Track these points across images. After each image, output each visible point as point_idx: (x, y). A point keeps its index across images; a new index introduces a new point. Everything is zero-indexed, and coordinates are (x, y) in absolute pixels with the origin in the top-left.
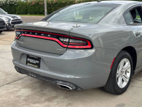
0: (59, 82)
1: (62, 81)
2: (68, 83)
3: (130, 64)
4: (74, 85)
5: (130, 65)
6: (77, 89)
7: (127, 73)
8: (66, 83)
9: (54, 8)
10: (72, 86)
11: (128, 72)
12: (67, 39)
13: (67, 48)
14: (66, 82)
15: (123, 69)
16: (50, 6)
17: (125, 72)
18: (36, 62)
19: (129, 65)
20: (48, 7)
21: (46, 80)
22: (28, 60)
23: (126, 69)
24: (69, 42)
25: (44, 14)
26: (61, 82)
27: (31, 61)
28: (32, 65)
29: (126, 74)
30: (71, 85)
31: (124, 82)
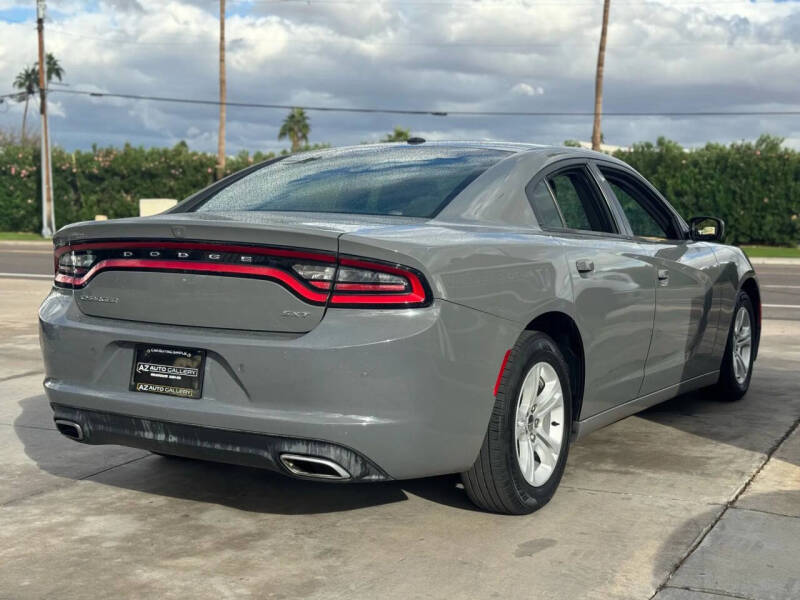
0: (294, 449)
1: (308, 441)
2: (332, 449)
3: (560, 390)
4: (356, 454)
5: (559, 395)
6: (368, 474)
7: (551, 426)
8: (324, 451)
9: (93, 198)
10: (349, 463)
11: (554, 424)
12: (328, 270)
13: (330, 305)
14: (323, 443)
15: (535, 406)
16: (73, 185)
17: (542, 419)
18: (185, 373)
19: (557, 391)
20: (59, 190)
21: (230, 448)
22: (143, 368)
23: (547, 410)
24: (334, 281)
25: (38, 230)
26: (302, 448)
27: (158, 371)
28: (161, 389)
29: (546, 429)
30: (345, 456)
31: (542, 464)
